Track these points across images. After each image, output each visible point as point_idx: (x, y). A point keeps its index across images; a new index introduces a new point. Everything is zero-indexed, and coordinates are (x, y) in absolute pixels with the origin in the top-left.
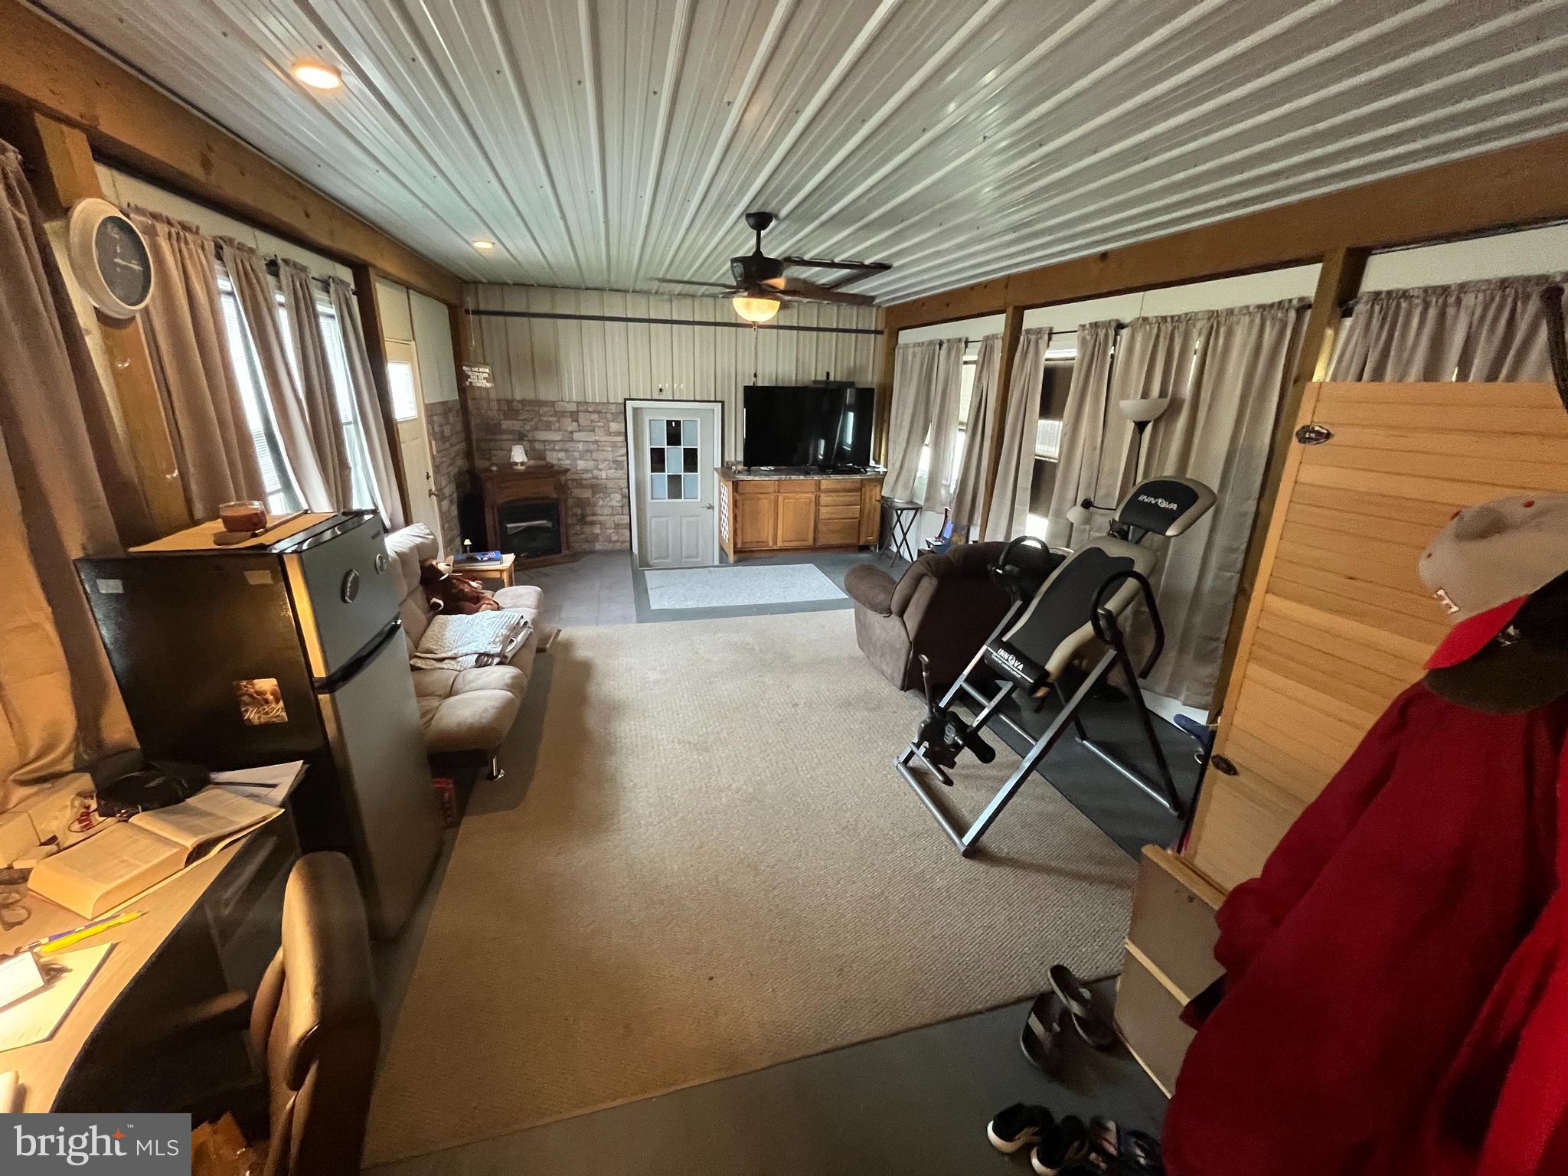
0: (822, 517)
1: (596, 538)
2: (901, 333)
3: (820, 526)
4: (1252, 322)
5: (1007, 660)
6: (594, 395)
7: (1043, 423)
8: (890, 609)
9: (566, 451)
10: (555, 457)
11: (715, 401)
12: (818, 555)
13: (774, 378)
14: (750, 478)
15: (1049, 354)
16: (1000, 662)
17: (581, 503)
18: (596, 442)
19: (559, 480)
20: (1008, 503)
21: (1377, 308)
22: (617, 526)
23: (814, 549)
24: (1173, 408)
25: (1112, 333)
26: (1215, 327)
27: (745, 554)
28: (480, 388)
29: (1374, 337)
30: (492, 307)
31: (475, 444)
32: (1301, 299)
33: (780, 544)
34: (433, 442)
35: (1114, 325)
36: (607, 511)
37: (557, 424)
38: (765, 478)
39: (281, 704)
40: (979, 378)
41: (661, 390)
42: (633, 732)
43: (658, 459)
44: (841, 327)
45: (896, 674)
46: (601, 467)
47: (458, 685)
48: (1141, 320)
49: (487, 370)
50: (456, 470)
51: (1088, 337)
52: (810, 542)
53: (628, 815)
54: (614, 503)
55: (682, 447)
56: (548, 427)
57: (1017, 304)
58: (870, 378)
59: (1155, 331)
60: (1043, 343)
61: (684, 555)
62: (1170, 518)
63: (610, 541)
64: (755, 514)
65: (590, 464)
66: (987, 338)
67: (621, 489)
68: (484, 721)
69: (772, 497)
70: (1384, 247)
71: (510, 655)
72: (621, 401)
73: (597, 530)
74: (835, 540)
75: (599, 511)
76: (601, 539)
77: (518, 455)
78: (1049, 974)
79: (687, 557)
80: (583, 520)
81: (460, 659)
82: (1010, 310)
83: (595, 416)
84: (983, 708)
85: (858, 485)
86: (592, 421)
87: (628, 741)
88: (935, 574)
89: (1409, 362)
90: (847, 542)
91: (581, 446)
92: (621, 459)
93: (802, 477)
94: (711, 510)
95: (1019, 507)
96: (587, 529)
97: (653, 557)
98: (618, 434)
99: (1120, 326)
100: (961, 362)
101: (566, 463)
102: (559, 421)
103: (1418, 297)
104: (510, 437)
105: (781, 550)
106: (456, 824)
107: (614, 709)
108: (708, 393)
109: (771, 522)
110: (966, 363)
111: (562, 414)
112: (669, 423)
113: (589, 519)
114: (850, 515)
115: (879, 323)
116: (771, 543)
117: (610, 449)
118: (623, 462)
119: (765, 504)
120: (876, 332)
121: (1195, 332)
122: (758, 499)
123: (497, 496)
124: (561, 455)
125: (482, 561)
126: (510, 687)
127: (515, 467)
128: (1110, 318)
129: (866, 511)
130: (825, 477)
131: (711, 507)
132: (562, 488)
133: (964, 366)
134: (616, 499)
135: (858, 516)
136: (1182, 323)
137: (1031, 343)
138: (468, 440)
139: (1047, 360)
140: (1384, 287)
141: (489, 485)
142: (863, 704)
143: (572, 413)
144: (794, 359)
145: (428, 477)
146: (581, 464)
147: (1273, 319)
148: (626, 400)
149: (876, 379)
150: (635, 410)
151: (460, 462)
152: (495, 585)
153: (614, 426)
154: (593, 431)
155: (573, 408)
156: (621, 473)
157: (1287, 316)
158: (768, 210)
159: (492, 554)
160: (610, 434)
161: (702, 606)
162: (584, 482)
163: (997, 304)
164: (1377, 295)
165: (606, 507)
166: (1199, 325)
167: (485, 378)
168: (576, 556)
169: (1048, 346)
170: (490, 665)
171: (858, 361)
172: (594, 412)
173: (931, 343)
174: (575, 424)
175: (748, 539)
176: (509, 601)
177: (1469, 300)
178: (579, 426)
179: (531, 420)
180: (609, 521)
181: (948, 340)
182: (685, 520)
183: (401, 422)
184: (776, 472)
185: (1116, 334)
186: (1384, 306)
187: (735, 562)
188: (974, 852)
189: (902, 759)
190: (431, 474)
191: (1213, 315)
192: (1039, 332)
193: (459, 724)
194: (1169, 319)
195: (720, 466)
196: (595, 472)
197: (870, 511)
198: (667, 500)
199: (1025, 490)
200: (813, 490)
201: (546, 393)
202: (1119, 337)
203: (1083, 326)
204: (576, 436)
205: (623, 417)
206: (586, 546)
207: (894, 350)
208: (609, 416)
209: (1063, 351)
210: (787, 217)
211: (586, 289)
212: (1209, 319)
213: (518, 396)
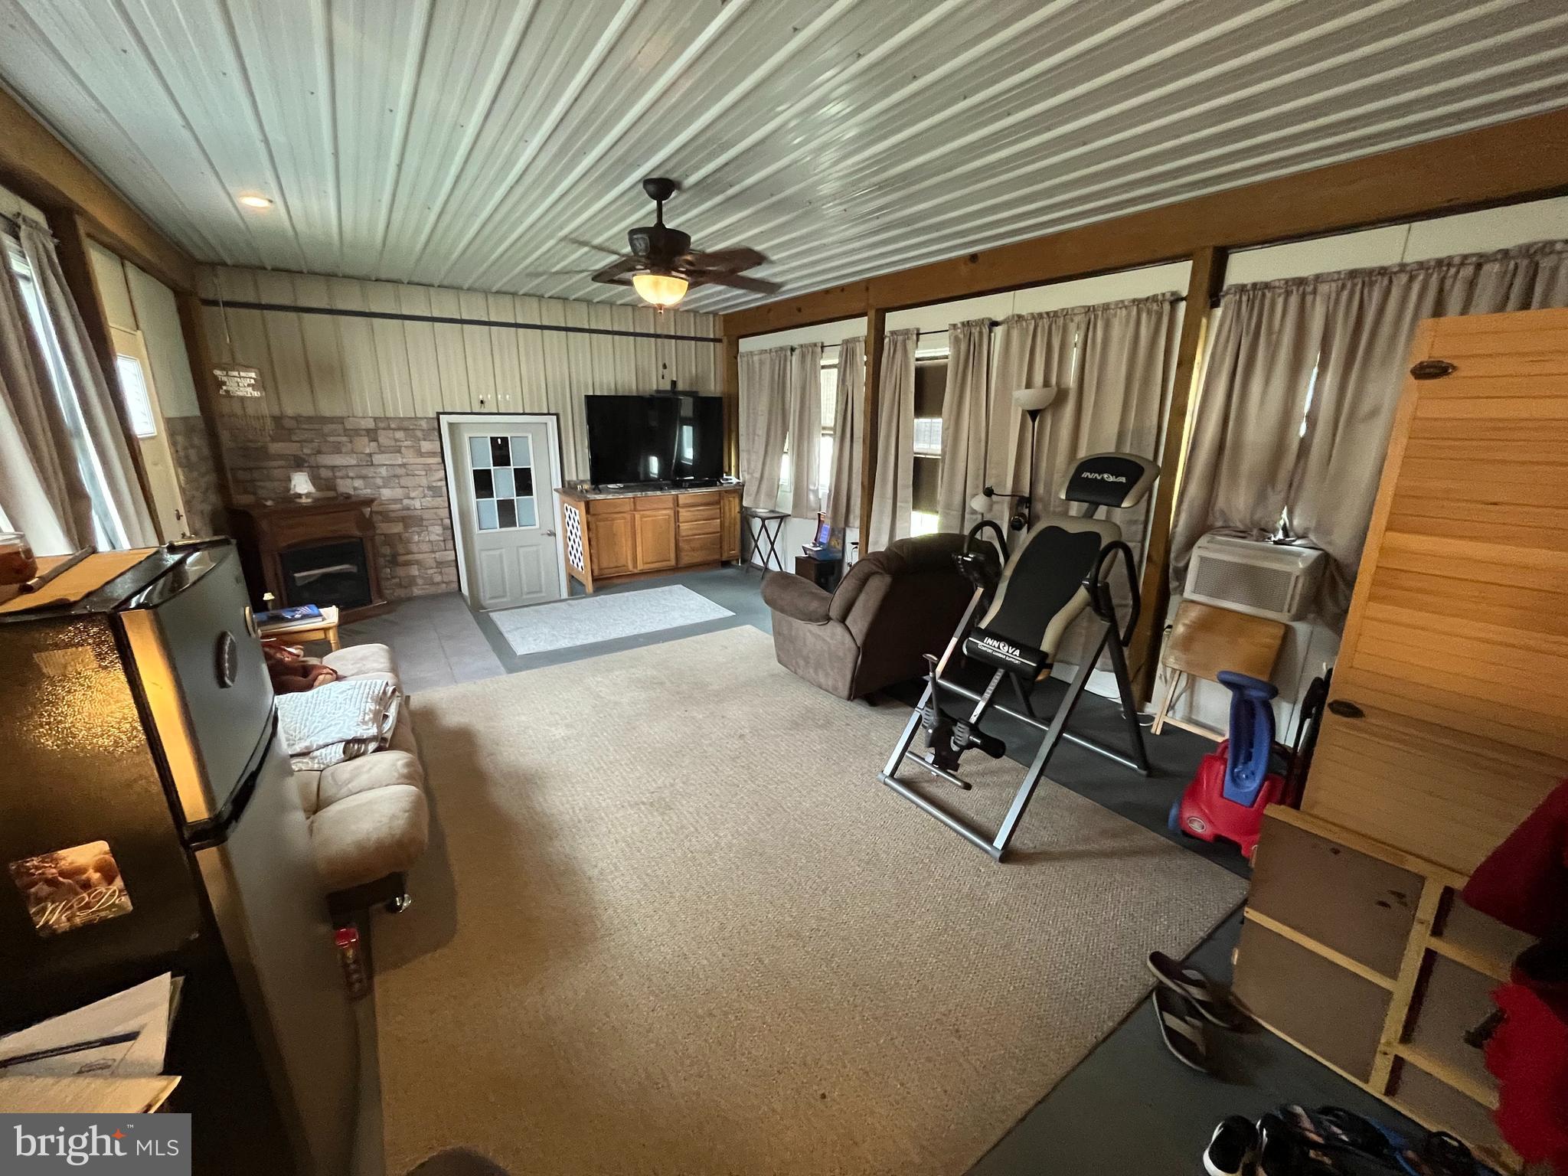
0: (683, 533)
1: (412, 582)
2: (741, 340)
3: (681, 544)
4: (1129, 315)
5: (999, 648)
6: (396, 409)
7: (922, 423)
8: (828, 615)
9: (364, 477)
10: (352, 486)
11: (549, 414)
12: (679, 574)
13: (613, 387)
14: (598, 497)
15: (919, 354)
16: (990, 651)
17: (389, 540)
18: (404, 465)
19: (363, 514)
20: (890, 502)
21: (1245, 298)
22: (440, 564)
23: (676, 569)
24: (1061, 396)
25: (985, 331)
26: (1092, 319)
27: (605, 582)
28: (242, 399)
29: (1245, 321)
30: (240, 298)
31: (229, 476)
32: (1173, 294)
33: (640, 567)
34: (180, 470)
35: (987, 323)
36: (425, 547)
37: (349, 445)
38: (613, 495)
39: (119, 883)
40: (842, 381)
41: (482, 402)
42: (568, 806)
43: (483, 483)
44: (679, 334)
45: (840, 684)
46: (412, 495)
47: (329, 790)
48: (1016, 318)
49: (253, 375)
50: (210, 508)
51: (961, 336)
52: (673, 563)
53: (610, 911)
54: (433, 538)
55: (512, 467)
56: (337, 449)
57: (879, 307)
58: (713, 387)
59: (1032, 327)
60: (910, 344)
61: (525, 590)
62: (1120, 493)
63: (433, 584)
64: (612, 536)
65: (398, 493)
66: (846, 342)
67: (442, 520)
68: (398, 832)
69: (628, 516)
70: (1240, 247)
71: (389, 735)
72: (432, 415)
73: (414, 571)
74: (698, 557)
75: (414, 548)
76: (420, 581)
77: (302, 484)
78: (1150, 964)
79: (529, 593)
80: (394, 561)
81: (317, 753)
82: (872, 313)
83: (400, 435)
84: (976, 703)
85: (716, 498)
86: (396, 440)
87: (567, 818)
88: (887, 570)
89: (1278, 343)
90: (711, 558)
91: (383, 471)
92: (439, 484)
93: (659, 493)
94: (553, 537)
95: (902, 504)
96: (401, 572)
97: (488, 596)
98: (432, 454)
99: (994, 324)
100: (819, 367)
101: (367, 492)
102: (351, 442)
103: (1279, 287)
104: (282, 463)
105: (643, 573)
106: (369, 990)
107: (527, 782)
108: (540, 406)
109: (630, 543)
110: (823, 367)
111: (353, 433)
112: (494, 440)
113: (401, 559)
114: (711, 530)
115: (717, 332)
116: (630, 567)
117: (424, 473)
118: (441, 487)
119: (620, 525)
120: (714, 340)
121: (1072, 326)
122: (613, 520)
123: (279, 537)
124: (358, 483)
125: (293, 620)
126: (409, 778)
127: (298, 500)
128: (983, 316)
129: (727, 524)
130: (683, 491)
131: (553, 534)
132: (367, 524)
133: (823, 371)
134: (436, 533)
135: (719, 530)
136: (1057, 319)
137: (899, 344)
138: (219, 467)
139: (917, 360)
140: (1248, 279)
141: (264, 525)
142: (810, 722)
143: (368, 431)
144: (633, 366)
145: (179, 517)
146: (386, 493)
147: (1149, 312)
148: (438, 414)
149: (718, 388)
150: (452, 426)
151: (213, 498)
152: (321, 648)
153: (426, 446)
154: (399, 452)
155: (371, 425)
156: (441, 502)
157: (1162, 307)
158: (673, 176)
159: (305, 610)
160: (421, 454)
161: (578, 643)
162: (392, 515)
163: (859, 306)
164: (1242, 289)
165: (424, 542)
166: (1077, 319)
167: (249, 385)
168: (392, 605)
169: (917, 347)
170: (364, 754)
171: (699, 370)
172: (399, 429)
173: (782, 349)
174: (373, 444)
175: (604, 564)
176: (351, 667)
177: (1324, 288)
178: (379, 446)
179: (312, 441)
180: (429, 559)
181: (802, 346)
182: (521, 550)
183: (143, 439)
184: (626, 489)
185: (990, 331)
186: (1251, 297)
187: (594, 592)
188: (1008, 855)
189: (888, 770)
190: (182, 512)
191: (1089, 310)
192: (906, 333)
193: (360, 846)
194: (1045, 316)
195: (560, 487)
196: (406, 502)
197: (730, 523)
198: (499, 529)
199: (906, 487)
200: (672, 506)
201: (329, 407)
202: (993, 335)
203: (954, 326)
204: (378, 459)
205: (436, 434)
206: (401, 593)
207: (736, 358)
208: (419, 434)
209: (936, 349)
210: (690, 188)
211: (376, 280)
212: (1086, 313)
213: (290, 411)
